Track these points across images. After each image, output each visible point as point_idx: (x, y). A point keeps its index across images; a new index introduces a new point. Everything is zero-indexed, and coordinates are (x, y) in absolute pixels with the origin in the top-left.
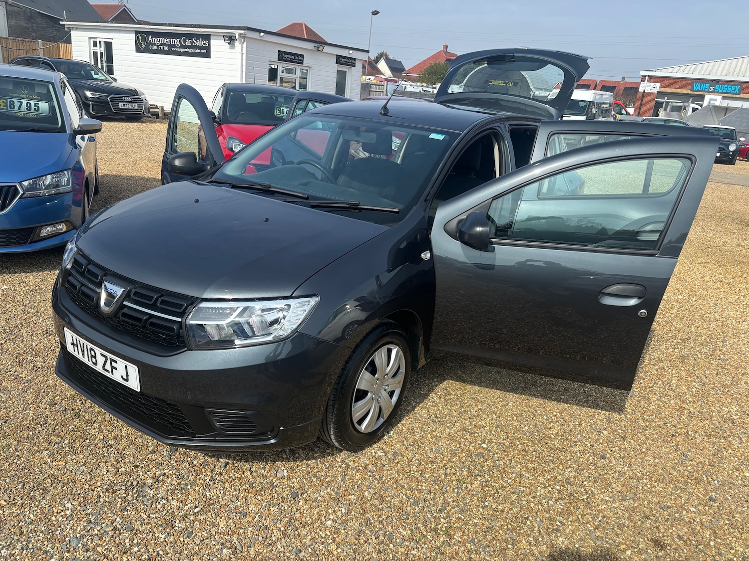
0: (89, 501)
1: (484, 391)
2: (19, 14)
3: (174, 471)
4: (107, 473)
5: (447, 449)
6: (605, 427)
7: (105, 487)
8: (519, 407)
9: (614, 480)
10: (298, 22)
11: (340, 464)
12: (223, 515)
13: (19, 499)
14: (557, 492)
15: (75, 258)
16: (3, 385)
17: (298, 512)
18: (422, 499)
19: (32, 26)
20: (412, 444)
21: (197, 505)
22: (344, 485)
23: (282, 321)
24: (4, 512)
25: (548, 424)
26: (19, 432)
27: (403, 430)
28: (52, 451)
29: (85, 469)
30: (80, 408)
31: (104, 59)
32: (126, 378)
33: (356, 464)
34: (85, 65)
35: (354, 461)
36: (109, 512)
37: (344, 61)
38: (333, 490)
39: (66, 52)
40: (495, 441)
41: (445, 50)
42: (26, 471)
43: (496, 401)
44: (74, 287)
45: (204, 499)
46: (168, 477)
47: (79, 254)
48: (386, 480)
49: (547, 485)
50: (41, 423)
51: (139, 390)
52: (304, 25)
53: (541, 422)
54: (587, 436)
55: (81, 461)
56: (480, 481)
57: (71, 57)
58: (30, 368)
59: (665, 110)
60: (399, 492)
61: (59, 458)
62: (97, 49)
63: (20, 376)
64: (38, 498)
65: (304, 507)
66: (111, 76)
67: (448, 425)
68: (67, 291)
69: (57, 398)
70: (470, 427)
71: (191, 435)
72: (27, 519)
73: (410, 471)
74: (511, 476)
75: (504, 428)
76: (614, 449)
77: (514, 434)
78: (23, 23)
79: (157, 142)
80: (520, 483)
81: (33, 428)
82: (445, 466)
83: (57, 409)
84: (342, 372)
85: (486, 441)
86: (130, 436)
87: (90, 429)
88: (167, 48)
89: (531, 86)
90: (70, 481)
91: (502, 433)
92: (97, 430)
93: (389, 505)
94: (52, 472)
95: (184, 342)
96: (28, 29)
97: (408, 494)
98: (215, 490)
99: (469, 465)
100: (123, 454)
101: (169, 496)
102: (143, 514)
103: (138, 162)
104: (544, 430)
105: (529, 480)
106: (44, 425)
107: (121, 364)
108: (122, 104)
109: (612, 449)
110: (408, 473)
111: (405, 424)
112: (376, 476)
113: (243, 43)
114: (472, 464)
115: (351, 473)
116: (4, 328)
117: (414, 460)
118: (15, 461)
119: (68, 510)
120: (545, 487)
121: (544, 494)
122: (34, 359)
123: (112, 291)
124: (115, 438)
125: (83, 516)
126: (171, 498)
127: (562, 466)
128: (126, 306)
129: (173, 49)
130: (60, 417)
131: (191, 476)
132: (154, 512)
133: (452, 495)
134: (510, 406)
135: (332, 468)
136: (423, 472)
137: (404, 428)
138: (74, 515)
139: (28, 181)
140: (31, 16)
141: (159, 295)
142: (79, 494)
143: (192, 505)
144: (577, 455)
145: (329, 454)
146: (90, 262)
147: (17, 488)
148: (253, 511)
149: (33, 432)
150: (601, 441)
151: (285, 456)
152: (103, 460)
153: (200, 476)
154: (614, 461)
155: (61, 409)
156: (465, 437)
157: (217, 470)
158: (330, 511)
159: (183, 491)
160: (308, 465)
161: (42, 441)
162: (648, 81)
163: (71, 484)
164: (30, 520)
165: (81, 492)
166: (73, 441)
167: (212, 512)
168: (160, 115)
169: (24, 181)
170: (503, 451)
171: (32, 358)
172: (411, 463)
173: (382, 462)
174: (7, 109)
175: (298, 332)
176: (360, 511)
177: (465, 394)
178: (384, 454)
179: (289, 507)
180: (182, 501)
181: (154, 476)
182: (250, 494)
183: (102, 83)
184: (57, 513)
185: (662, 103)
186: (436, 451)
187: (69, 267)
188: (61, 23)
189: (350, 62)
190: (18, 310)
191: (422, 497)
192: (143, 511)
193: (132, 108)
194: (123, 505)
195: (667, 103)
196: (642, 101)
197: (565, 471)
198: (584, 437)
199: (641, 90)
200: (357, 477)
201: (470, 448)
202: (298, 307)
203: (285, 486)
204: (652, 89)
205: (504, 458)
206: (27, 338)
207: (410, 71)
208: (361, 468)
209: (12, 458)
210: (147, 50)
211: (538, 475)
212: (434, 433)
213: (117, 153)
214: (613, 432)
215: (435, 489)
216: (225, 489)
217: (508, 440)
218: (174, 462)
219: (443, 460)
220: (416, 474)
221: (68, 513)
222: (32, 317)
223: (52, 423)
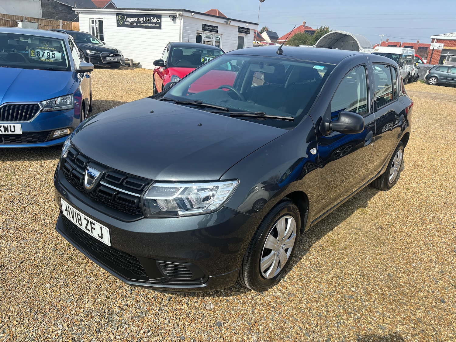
0: (75, 324)
1: (349, 248)
2: (49, 4)
3: (134, 302)
4: (88, 302)
5: (327, 291)
6: (440, 277)
7: (86, 313)
8: (375, 260)
9: (454, 320)
10: (214, 9)
11: (251, 301)
12: (168, 338)
13: (27, 320)
14: (412, 329)
15: (69, 150)
16: (23, 235)
17: (222, 338)
18: (312, 331)
19: (56, 12)
20: (301, 286)
21: (150, 330)
22: (254, 318)
23: (212, 198)
24: (15, 330)
25: (397, 274)
26: (31, 269)
27: (294, 276)
28: (52, 284)
29: (73, 299)
30: (73, 253)
31: (98, 31)
32: (101, 236)
33: (262, 301)
34: (86, 34)
35: (260, 298)
36: (88, 333)
37: (243, 30)
38: (246, 321)
39: (75, 27)
40: (360, 286)
41: (304, 25)
42: (33, 299)
43: (358, 255)
44: (68, 170)
45: (154, 325)
46: (130, 307)
47: (72, 147)
48: (285, 315)
49: (404, 323)
50: (46, 263)
51: (110, 245)
52: (217, 11)
53: (392, 272)
54: (428, 285)
55: (71, 292)
56: (353, 318)
57: (79, 30)
58: (42, 224)
59: (448, 60)
60: (295, 324)
61: (56, 290)
62: (94, 25)
63: (35, 229)
64: (40, 320)
65: (226, 334)
66: (102, 41)
67: (326, 273)
68: (64, 173)
69: (58, 245)
70: (341, 275)
71: (146, 279)
72: (31, 336)
73: (301, 308)
74: (376, 315)
75: (366, 276)
76: (449, 295)
77: (374, 281)
78: (51, 10)
79: (129, 81)
80: (384, 320)
81: (40, 266)
82: (326, 304)
83: (58, 253)
84: (254, 236)
85: (354, 286)
86: (105, 274)
87: (78, 269)
88: (135, 24)
89: (359, 46)
90: (62, 307)
91: (365, 280)
92: (83, 269)
93: (288, 335)
94: (51, 300)
95: (142, 212)
96: (54, 14)
97: (301, 327)
98: (162, 319)
99: (344, 304)
100: (99, 288)
101: (130, 322)
102: (111, 335)
103: (117, 92)
104: (396, 279)
105: (390, 318)
106: (48, 264)
107: (98, 226)
108: (108, 58)
109: (448, 295)
110: (300, 309)
111: (295, 271)
112: (277, 311)
113: (181, 19)
114: (346, 304)
115: (258, 308)
116: (27, 196)
117: (303, 299)
118: (27, 291)
119: (60, 330)
120: (403, 325)
121: (403, 331)
122: (45, 218)
123: (92, 174)
124: (95, 276)
125: (69, 335)
126: (131, 323)
127: (413, 307)
128: (101, 185)
129: (139, 24)
130: (59, 259)
131: (145, 306)
132: (119, 334)
133: (334, 328)
134: (368, 259)
135: (245, 303)
136: (310, 309)
137: (294, 275)
138: (64, 334)
139: (46, 101)
140: (56, 5)
141: (125, 177)
142: (68, 318)
143: (146, 329)
144: (422, 299)
145: (242, 293)
146: (79, 153)
147: (26, 311)
148: (189, 336)
149: (40, 270)
150: (439, 289)
151: (211, 293)
152: (86, 292)
153: (152, 307)
154: (451, 305)
155: (60, 254)
156: (338, 283)
157: (164, 302)
158: (245, 338)
159: (140, 318)
160: (227, 301)
161: (46, 276)
162: (436, 42)
163: (63, 310)
164: (33, 337)
165: (70, 316)
166: (66, 277)
167: (160, 336)
168: (131, 65)
169: (43, 101)
170: (368, 294)
171: (44, 217)
172: (301, 301)
173: (281, 300)
174: (35, 57)
175: (223, 206)
176: (267, 339)
177: (335, 250)
178: (281, 294)
179: (215, 334)
180: (139, 326)
181: (120, 306)
182: (187, 323)
183: (97, 45)
184: (52, 332)
185: (446, 56)
186: (319, 292)
187: (65, 156)
188: (73, 9)
189: (246, 31)
190: (37, 184)
191: (312, 329)
192: (111, 333)
193: (114, 60)
194: (98, 327)
195: (449, 56)
196: (432, 55)
197: (416, 312)
198: (426, 285)
199: (431, 48)
200: (263, 312)
201: (343, 291)
202: (224, 188)
203: (211, 317)
204: (439, 47)
205: (369, 300)
206: (41, 203)
207: (282, 38)
208: (265, 304)
209: (25, 289)
210: (124, 25)
211: (396, 315)
212: (316, 279)
213: (104, 87)
214: (446, 281)
215: (321, 323)
216: (169, 318)
217: (370, 285)
218: (134, 295)
219: (324, 300)
220: (306, 310)
221: (60, 332)
222: (46, 189)
223: (54, 263)
